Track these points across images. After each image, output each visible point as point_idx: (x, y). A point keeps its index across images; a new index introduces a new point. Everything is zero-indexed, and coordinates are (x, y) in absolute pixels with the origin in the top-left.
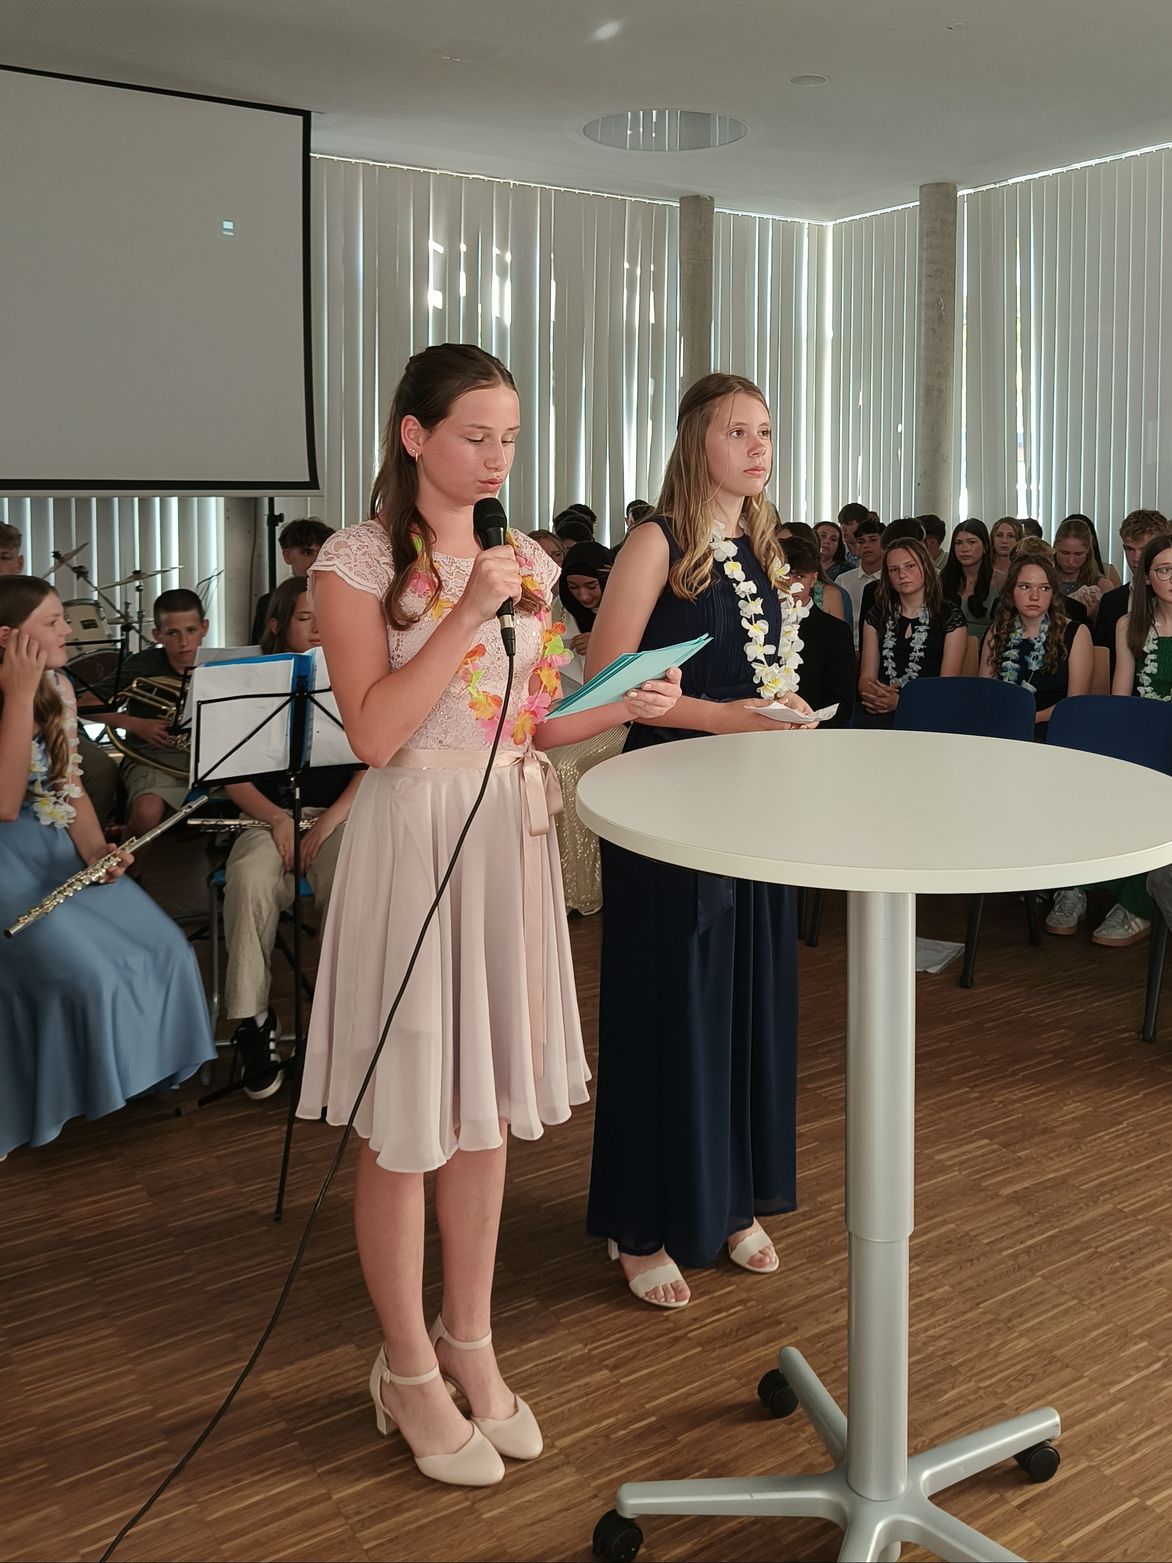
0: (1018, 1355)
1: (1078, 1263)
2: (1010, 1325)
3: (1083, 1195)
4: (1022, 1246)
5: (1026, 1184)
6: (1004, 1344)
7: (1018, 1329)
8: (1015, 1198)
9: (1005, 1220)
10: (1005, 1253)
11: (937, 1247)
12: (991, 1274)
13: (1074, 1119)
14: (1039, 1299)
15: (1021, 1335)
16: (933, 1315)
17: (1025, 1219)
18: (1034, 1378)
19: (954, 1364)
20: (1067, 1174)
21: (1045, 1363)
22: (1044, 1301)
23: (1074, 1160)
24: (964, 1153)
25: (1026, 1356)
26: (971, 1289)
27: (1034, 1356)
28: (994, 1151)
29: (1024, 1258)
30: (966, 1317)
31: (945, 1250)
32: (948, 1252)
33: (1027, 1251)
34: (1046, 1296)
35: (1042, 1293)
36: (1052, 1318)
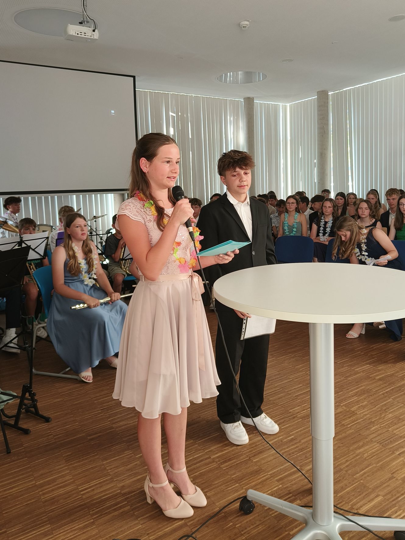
0: (389, 418)
1: (401, 395)
2: (386, 411)
3: (399, 378)
4: (385, 391)
5: (383, 376)
6: (385, 416)
7: (388, 412)
8: (380, 379)
9: (378, 385)
10: (380, 393)
11: (361, 392)
12: (378, 399)
13: (392, 359)
14: (392, 404)
15: (390, 413)
16: (364, 409)
17: (384, 385)
18: (395, 424)
19: (372, 421)
20: (393, 373)
21: (398, 420)
22: (394, 405)
23: (395, 369)
24: (363, 369)
25: (392, 418)
26: (373, 402)
27: (394, 418)
28: (371, 368)
29: (386, 394)
30: (373, 409)
31: (364, 393)
32: (364, 394)
33: (387, 392)
34: (394, 403)
35: (393, 403)
36: (397, 409)
